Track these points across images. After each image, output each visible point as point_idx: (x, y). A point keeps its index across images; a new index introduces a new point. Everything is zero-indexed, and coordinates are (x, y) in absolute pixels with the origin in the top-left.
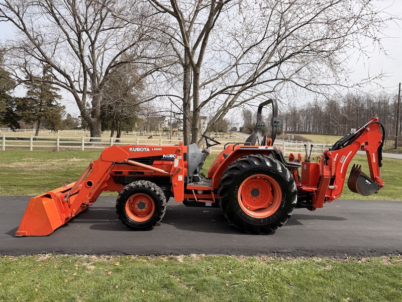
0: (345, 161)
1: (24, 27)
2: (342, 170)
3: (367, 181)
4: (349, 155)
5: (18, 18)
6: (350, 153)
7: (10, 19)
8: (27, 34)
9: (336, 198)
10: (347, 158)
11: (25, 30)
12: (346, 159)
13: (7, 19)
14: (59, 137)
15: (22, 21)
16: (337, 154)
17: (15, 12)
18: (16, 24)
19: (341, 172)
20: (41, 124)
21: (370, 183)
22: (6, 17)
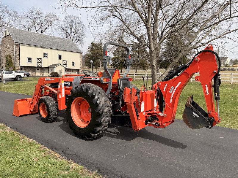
0: (174, 91)
1: (122, 18)
2: (171, 100)
3: (194, 113)
4: (178, 86)
5: (119, 15)
6: (179, 84)
7: (116, 16)
8: (123, 21)
9: (166, 125)
10: (176, 88)
11: (122, 20)
12: (175, 90)
13: (115, 16)
14: (146, 73)
15: (121, 16)
16: (166, 85)
17: (118, 12)
18: (118, 18)
19: (171, 102)
20: (138, 67)
21: (198, 116)
22: (115, 15)
